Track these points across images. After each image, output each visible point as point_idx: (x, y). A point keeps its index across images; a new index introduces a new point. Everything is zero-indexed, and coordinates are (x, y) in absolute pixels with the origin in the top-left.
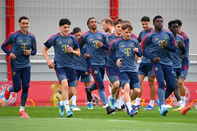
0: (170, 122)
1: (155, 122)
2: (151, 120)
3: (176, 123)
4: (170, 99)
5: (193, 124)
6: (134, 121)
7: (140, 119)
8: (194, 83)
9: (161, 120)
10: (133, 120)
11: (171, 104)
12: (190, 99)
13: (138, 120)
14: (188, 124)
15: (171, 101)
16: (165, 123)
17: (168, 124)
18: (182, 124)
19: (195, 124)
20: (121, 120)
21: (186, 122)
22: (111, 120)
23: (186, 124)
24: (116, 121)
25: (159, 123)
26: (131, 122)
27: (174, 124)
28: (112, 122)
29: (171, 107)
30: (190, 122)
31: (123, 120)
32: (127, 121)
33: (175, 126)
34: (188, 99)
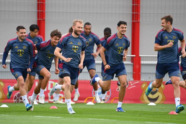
0: (92, 118)
1: (78, 119)
2: (75, 116)
3: (97, 119)
4: (93, 97)
5: (113, 120)
6: (59, 117)
7: (64, 116)
8: (114, 82)
9: (84, 117)
10: (57, 116)
11: (94, 101)
12: (111, 97)
13: (62, 116)
14: (108, 120)
15: (93, 98)
16: (88, 119)
17: (90, 120)
18: (103, 120)
19: (114, 120)
20: (46, 116)
21: (106, 118)
22: (37, 116)
23: (106, 120)
24: (41, 117)
25: (82, 119)
26: (56, 118)
27: (95, 120)
28: (37, 118)
29: (94, 104)
30: (110, 118)
31: (48, 116)
32: (52, 117)
33: (96, 121)
34: (109, 97)
